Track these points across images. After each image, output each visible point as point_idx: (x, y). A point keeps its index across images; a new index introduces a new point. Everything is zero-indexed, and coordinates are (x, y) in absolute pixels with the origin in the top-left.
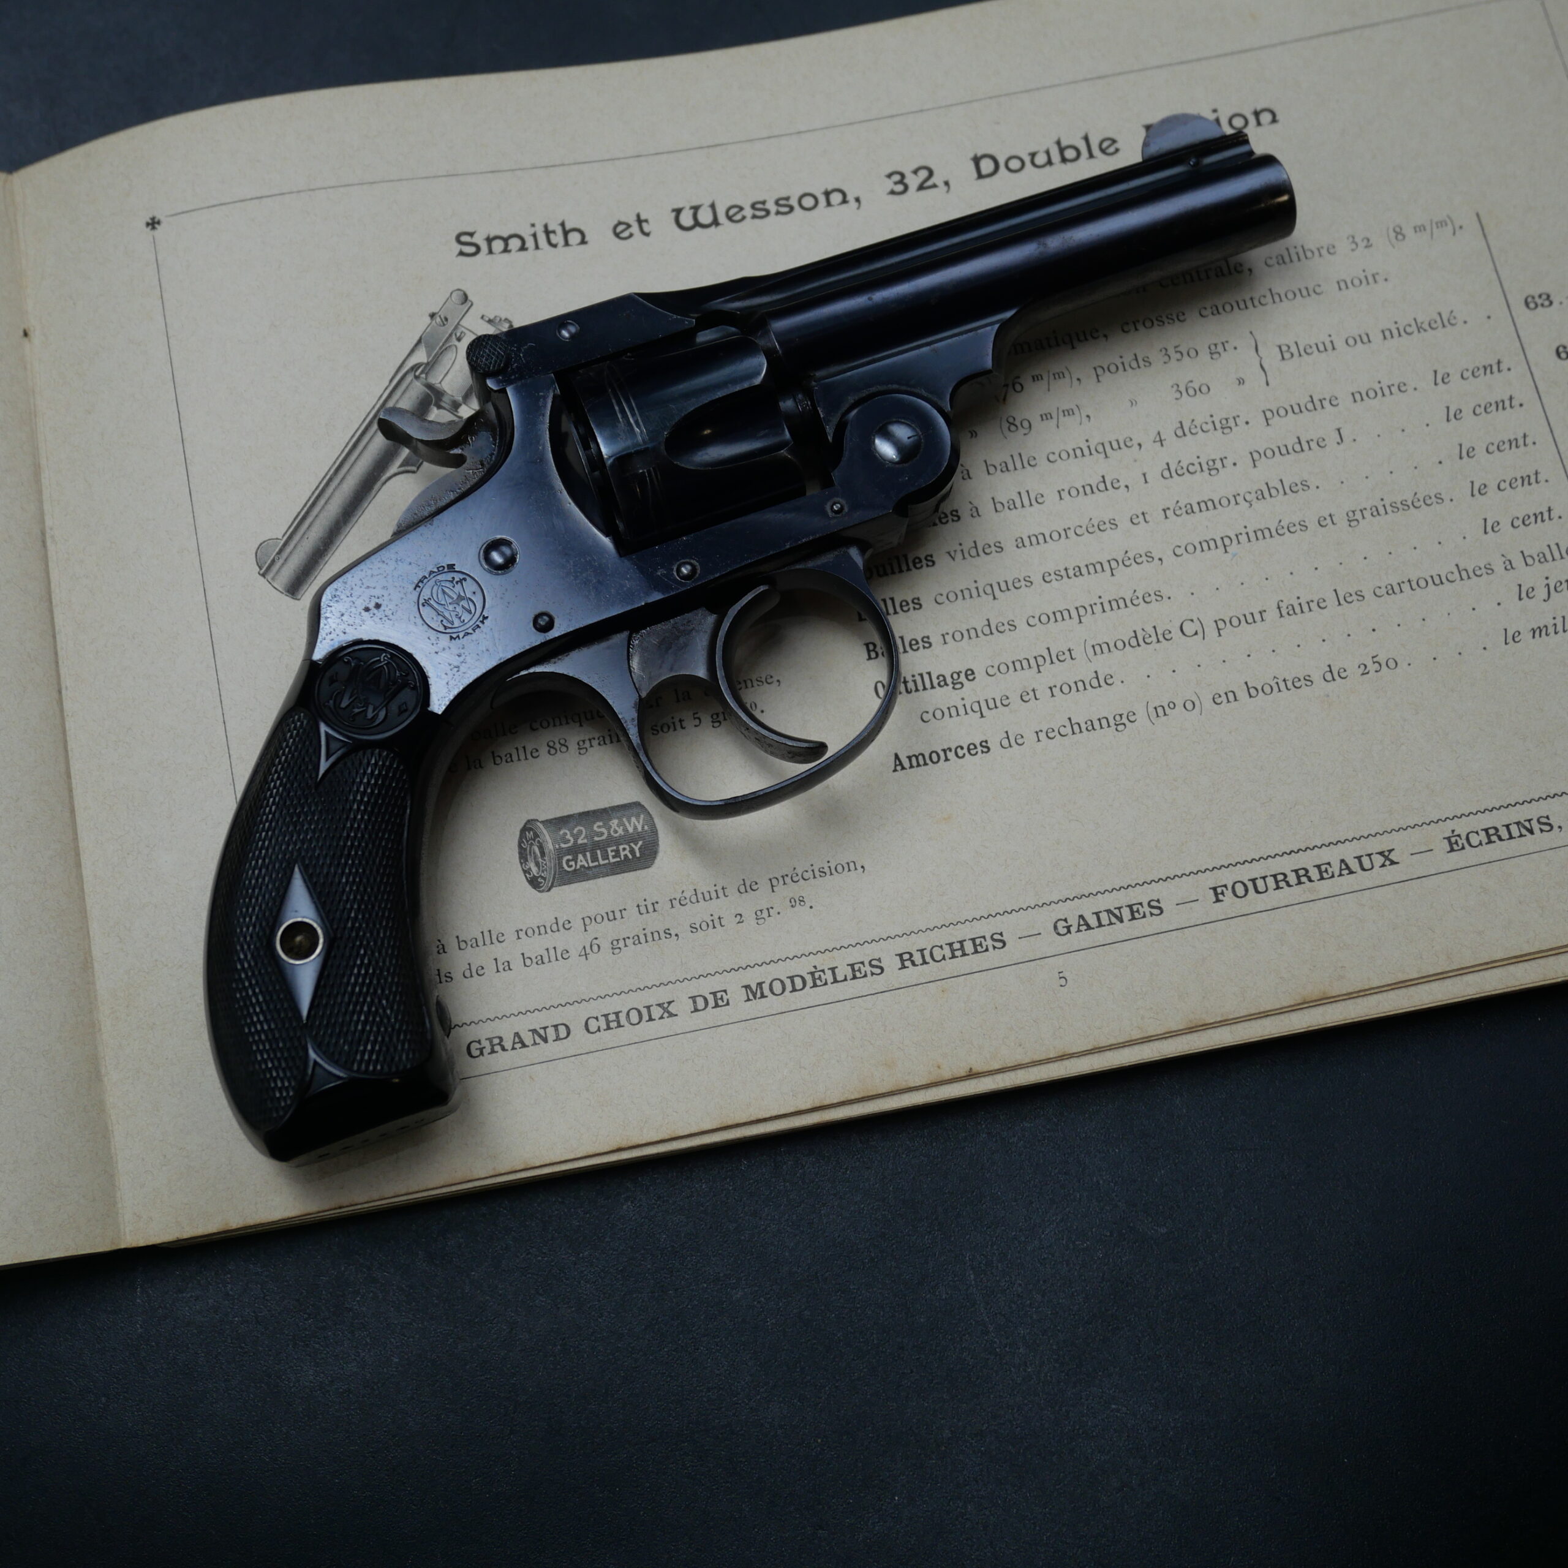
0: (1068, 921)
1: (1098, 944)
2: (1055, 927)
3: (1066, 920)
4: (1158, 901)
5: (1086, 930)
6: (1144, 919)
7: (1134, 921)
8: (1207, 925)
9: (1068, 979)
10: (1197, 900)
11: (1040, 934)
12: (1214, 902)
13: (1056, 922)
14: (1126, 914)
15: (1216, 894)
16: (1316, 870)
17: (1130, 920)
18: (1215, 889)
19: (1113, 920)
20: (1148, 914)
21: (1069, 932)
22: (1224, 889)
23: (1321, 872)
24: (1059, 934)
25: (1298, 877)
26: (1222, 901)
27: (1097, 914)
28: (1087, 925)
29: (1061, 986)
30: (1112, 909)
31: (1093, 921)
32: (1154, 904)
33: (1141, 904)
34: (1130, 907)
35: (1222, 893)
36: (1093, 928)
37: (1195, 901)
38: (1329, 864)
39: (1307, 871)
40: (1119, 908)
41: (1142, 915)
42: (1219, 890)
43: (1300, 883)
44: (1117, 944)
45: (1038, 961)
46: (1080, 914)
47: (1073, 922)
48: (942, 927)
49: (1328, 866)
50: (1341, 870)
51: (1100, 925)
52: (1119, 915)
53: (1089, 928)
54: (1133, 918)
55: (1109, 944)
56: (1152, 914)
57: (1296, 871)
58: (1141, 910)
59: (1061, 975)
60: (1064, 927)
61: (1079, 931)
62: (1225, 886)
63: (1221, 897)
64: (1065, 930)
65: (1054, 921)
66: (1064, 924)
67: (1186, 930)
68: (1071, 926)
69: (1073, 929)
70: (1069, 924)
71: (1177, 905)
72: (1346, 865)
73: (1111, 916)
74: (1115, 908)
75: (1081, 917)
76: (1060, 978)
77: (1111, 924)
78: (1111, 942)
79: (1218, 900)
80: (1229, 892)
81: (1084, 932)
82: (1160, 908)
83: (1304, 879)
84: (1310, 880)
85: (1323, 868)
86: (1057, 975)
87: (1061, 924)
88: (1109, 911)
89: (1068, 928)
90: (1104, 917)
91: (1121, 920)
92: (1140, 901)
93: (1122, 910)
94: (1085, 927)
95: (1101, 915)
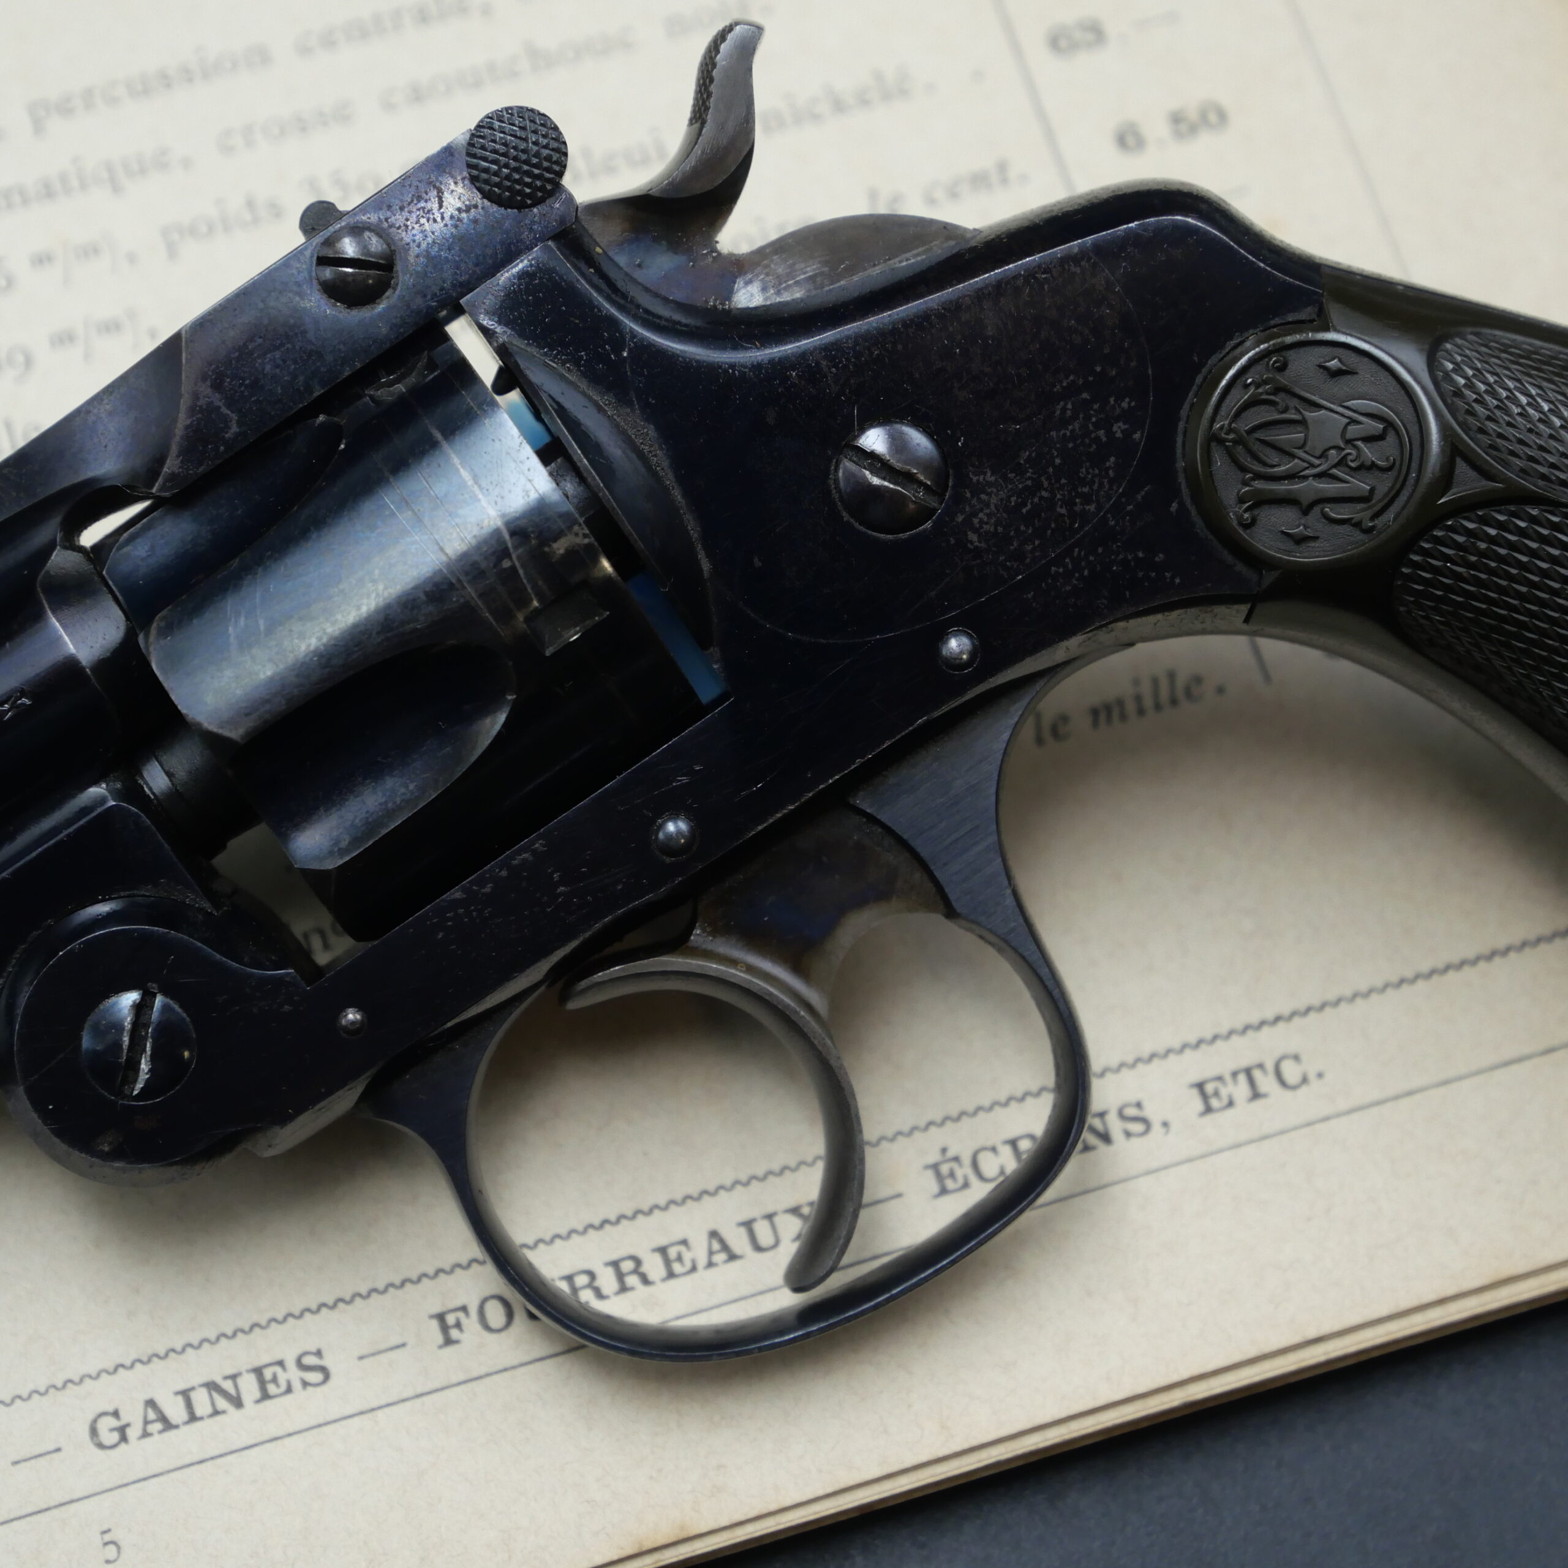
0: (122, 1414)
1: (187, 1461)
2: (94, 1432)
3: (116, 1414)
4: (319, 1353)
5: (160, 1432)
6: (289, 1397)
7: (268, 1403)
8: (425, 1399)
9: (122, 1544)
10: (404, 1345)
11: (58, 1450)
12: (440, 1347)
13: (95, 1421)
14: (249, 1387)
15: (445, 1328)
16: (658, 1259)
17: (258, 1401)
18: (441, 1317)
19: (222, 1403)
20: (297, 1385)
21: (124, 1438)
22: (461, 1315)
23: (668, 1262)
24: (101, 1446)
25: (620, 1276)
26: (457, 1342)
27: (185, 1394)
28: (163, 1419)
29: (108, 1562)
30: (219, 1380)
31: (175, 1411)
32: (310, 1360)
33: (281, 1363)
34: (258, 1371)
35: (458, 1325)
36: (177, 1427)
37: (398, 1347)
38: (684, 1242)
39: (638, 1261)
40: (234, 1377)
41: (283, 1387)
42: (451, 1319)
43: (623, 1289)
44: (229, 1458)
45: (55, 1512)
46: (147, 1397)
47: (133, 1415)
49: (682, 1248)
50: (711, 1253)
51: (193, 1418)
52: (232, 1391)
53: (168, 1425)
54: (265, 1396)
55: (212, 1458)
56: (305, 1384)
57: (615, 1264)
58: (282, 1378)
59: (107, 1537)
60: (112, 1430)
61: (146, 1434)
62: (464, 1309)
63: (454, 1333)
64: (115, 1437)
65: (91, 1417)
66: (113, 1422)
67: (380, 1413)
68: (128, 1425)
69: (133, 1433)
70: (123, 1422)
71: (361, 1358)
72: (722, 1241)
73: (215, 1395)
74: (226, 1378)
75: (151, 1403)
76: (106, 1544)
77: (216, 1413)
78: (217, 1452)
79: (449, 1341)
80: (471, 1323)
81: (156, 1437)
82: (324, 1370)
83: (632, 1280)
84: (645, 1280)
85: (673, 1252)
86: (98, 1540)
87: (106, 1424)
88: (212, 1386)
89: (122, 1431)
90: (202, 1401)
91: (237, 1402)
92: (278, 1358)
93: (239, 1381)
94: (158, 1426)
95: (194, 1396)
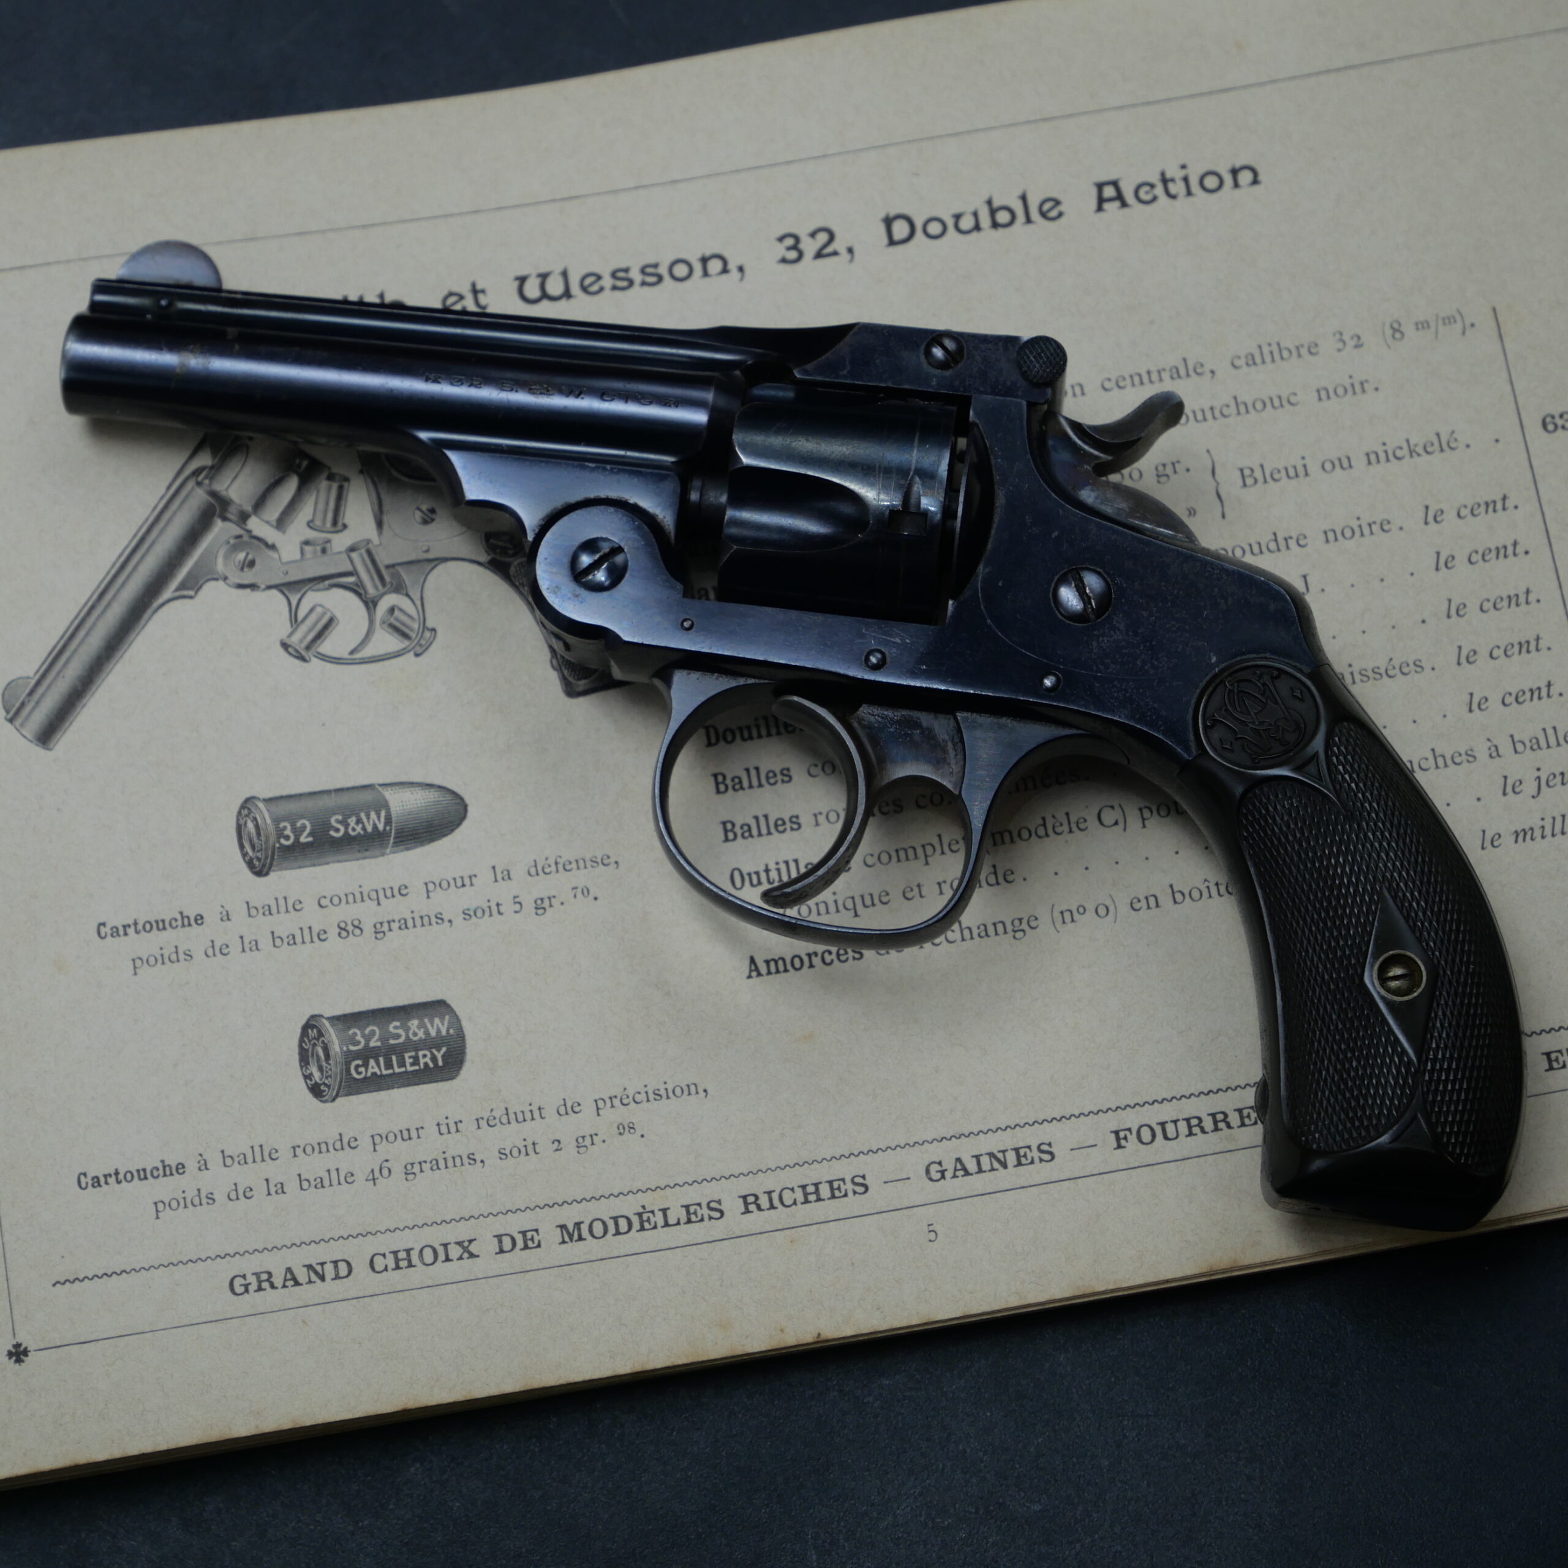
0: (943, 1164)
1: (976, 1193)
2: (928, 1171)
3: (940, 1163)
4: (1050, 1144)
5: (963, 1176)
6: (1032, 1166)
7: (1020, 1168)
8: (1104, 1175)
9: (938, 1232)
10: (1095, 1145)
11: (909, 1178)
12: (1115, 1149)
13: (929, 1166)
14: (1011, 1158)
15: (1118, 1139)
16: (1237, 1114)
17: (1015, 1166)
18: (1117, 1133)
19: (996, 1165)
20: (1037, 1160)
21: (943, 1177)
22: (1128, 1133)
23: (1242, 1118)
24: (931, 1179)
25: (1215, 1122)
26: (1124, 1147)
27: (977, 1157)
28: (965, 1169)
29: (930, 1241)
30: (995, 1152)
31: (972, 1166)
32: (1045, 1148)
33: (1029, 1147)
34: (1017, 1150)
35: (1125, 1138)
36: (972, 1174)
37: (1092, 1146)
38: (1251, 1108)
39: (1226, 1115)
40: (1004, 1152)
41: (1029, 1161)
42: (1122, 1134)
43: (1216, 1129)
44: (998, 1194)
45: (905, 1211)
46: (958, 1156)
47: (949, 1165)
48: (794, 1166)
51: (980, 1171)
52: (1002, 1159)
53: (967, 1173)
54: (1019, 1164)
55: (989, 1193)
56: (1041, 1160)
57: (1213, 1115)
58: (1029, 1155)
59: (931, 1228)
60: (937, 1172)
61: (955, 1176)
62: (1129, 1130)
63: (1123, 1142)
64: (939, 1175)
65: (927, 1163)
66: (938, 1167)
67: (1080, 1180)
68: (946, 1170)
69: (948, 1174)
70: (944, 1168)
71: (1072, 1150)
73: (993, 1160)
74: (999, 1152)
75: (958, 1160)
76: (930, 1231)
77: (993, 1169)
78: (991, 1191)
79: (1119, 1146)
80: (1133, 1138)
81: (960, 1178)
82: (1051, 1153)
83: (1222, 1125)
84: (1229, 1126)
86: (926, 1229)
87: (934, 1168)
88: (991, 1155)
89: (943, 1172)
90: (985, 1162)
91: (1005, 1166)
92: (1028, 1144)
93: (1006, 1154)
94: (962, 1173)
95: (982, 1159)
